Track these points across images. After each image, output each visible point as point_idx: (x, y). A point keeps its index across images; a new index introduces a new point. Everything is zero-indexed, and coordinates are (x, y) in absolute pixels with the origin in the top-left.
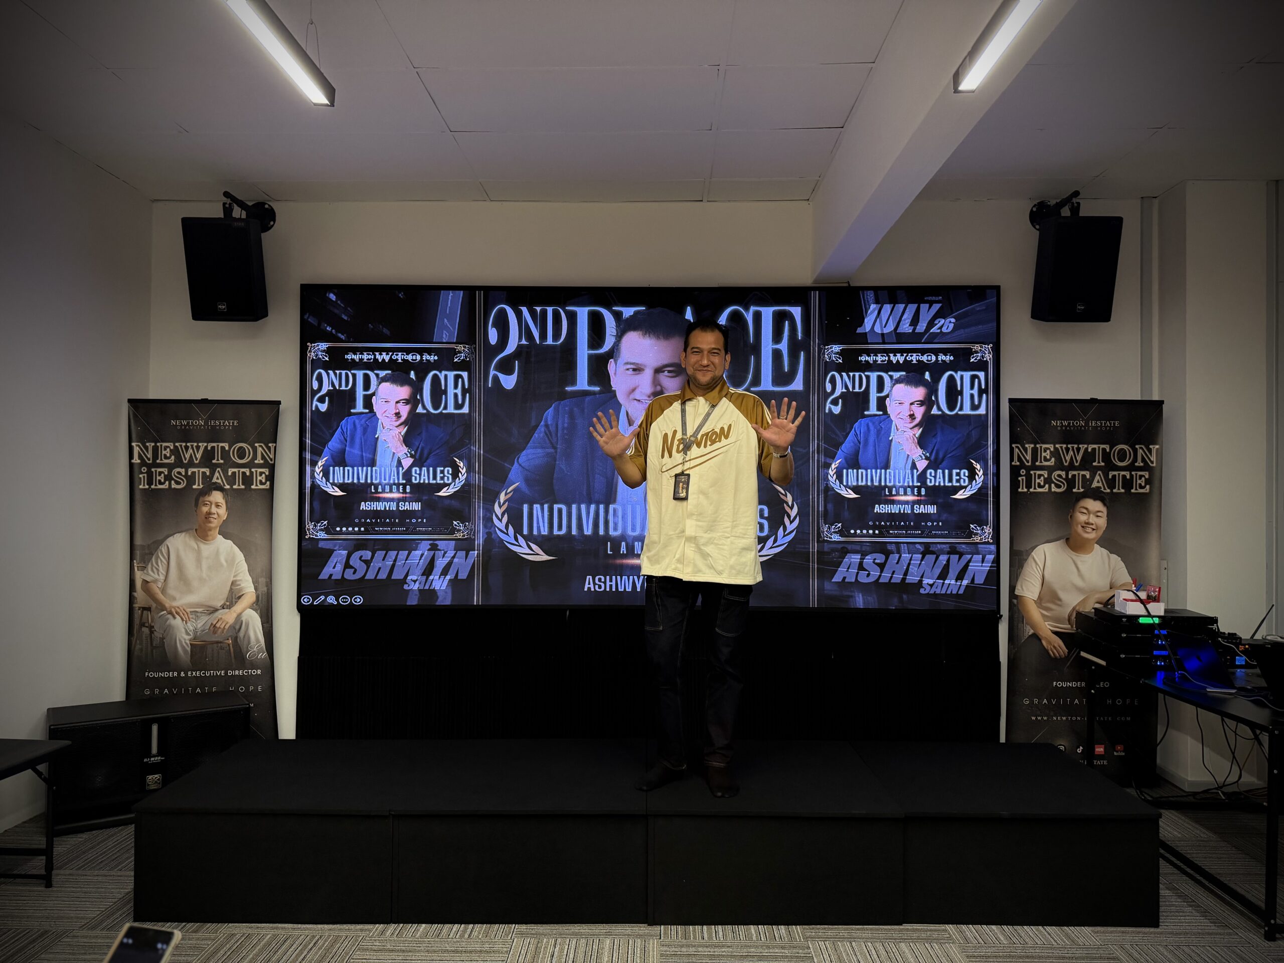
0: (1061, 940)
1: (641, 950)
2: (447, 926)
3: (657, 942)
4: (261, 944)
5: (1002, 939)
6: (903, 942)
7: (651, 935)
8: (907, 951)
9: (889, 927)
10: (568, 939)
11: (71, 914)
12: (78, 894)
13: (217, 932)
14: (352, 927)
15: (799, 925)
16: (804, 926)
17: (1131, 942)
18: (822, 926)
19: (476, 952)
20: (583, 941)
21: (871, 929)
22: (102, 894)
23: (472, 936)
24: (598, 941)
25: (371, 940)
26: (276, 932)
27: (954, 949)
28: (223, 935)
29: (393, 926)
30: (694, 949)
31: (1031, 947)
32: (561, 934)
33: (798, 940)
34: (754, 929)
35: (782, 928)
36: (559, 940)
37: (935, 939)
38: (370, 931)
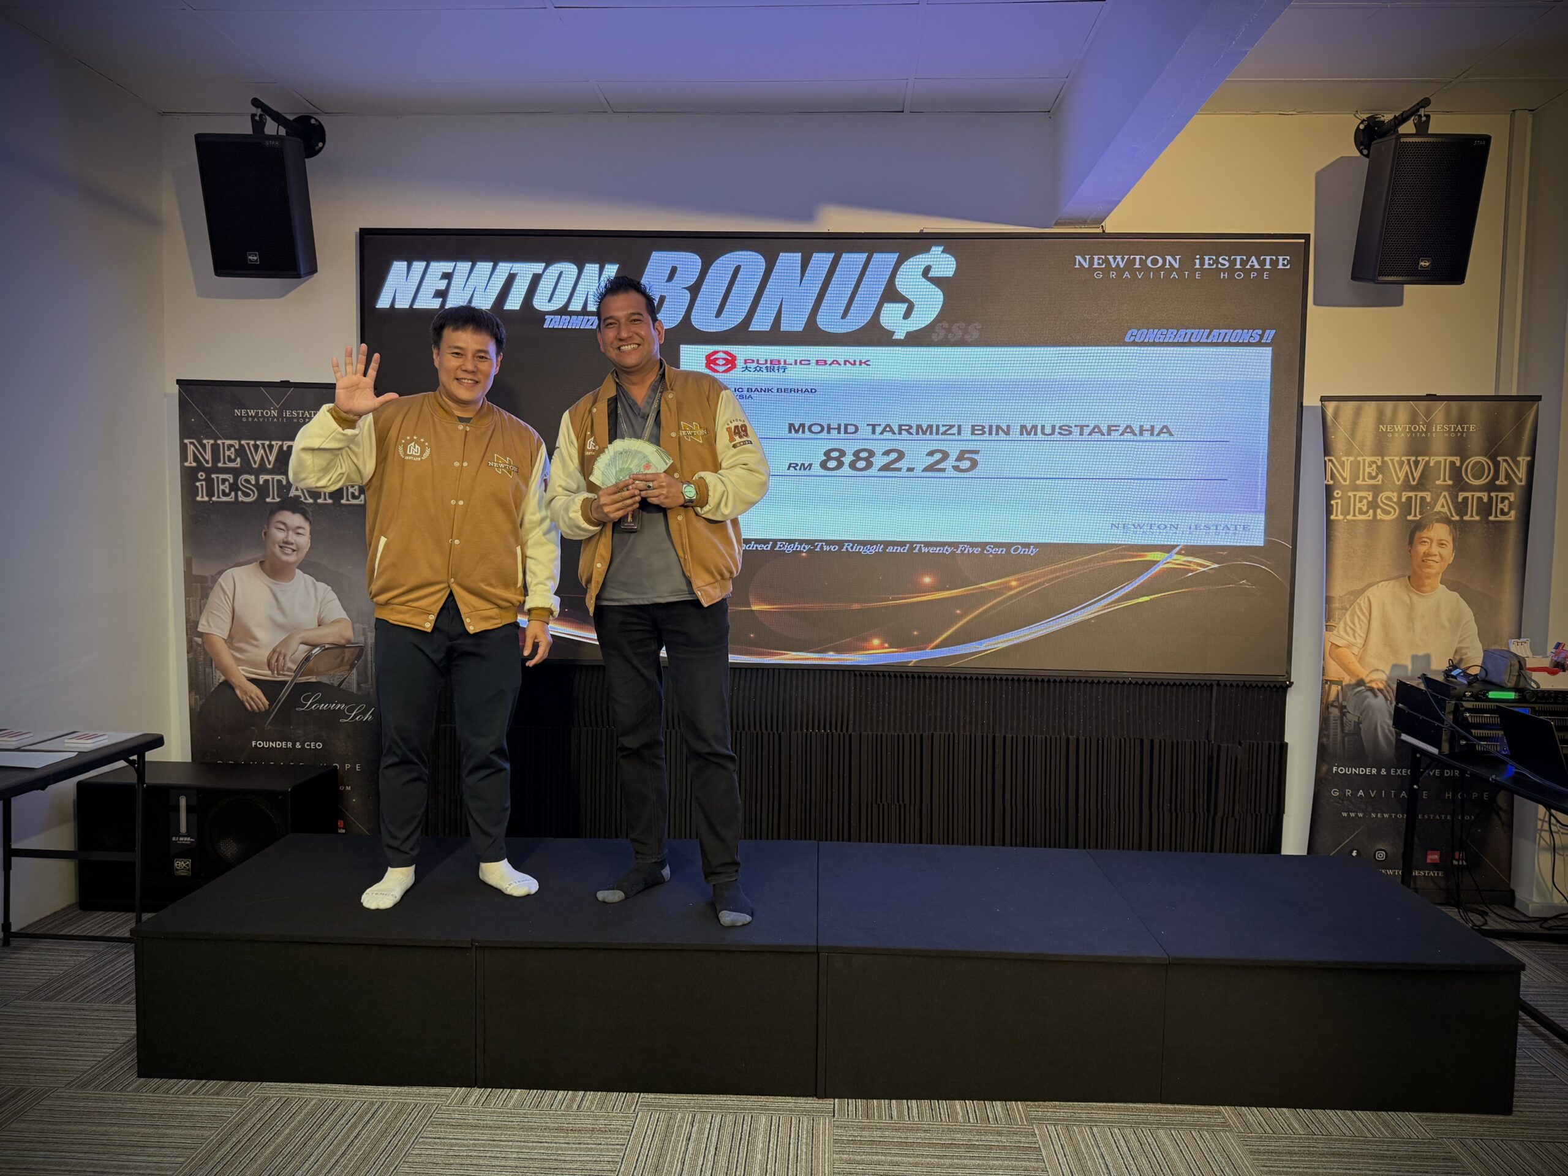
0: (1377, 1129)
1: (807, 1132)
2: (549, 1093)
3: (830, 1122)
4: (302, 1114)
5: (1296, 1125)
6: (1163, 1129)
7: (822, 1112)
8: (1168, 1143)
9: (1141, 1105)
10: (711, 1115)
11: (57, 1064)
12: (71, 1036)
13: (246, 1092)
14: (424, 1090)
15: (1021, 1101)
16: (1027, 1103)
17: (1474, 1135)
18: (1051, 1103)
19: (586, 1130)
20: (730, 1118)
21: (1118, 1108)
22: (100, 1037)
23: (583, 1106)
24: (750, 1118)
25: (448, 1110)
26: (325, 1096)
27: (1233, 1141)
28: (254, 1099)
29: (477, 1092)
30: (879, 1133)
31: (1336, 1140)
32: (701, 1108)
33: (1020, 1123)
34: (961, 1106)
35: (998, 1104)
36: (698, 1116)
37: (1204, 1125)
38: (447, 1096)
